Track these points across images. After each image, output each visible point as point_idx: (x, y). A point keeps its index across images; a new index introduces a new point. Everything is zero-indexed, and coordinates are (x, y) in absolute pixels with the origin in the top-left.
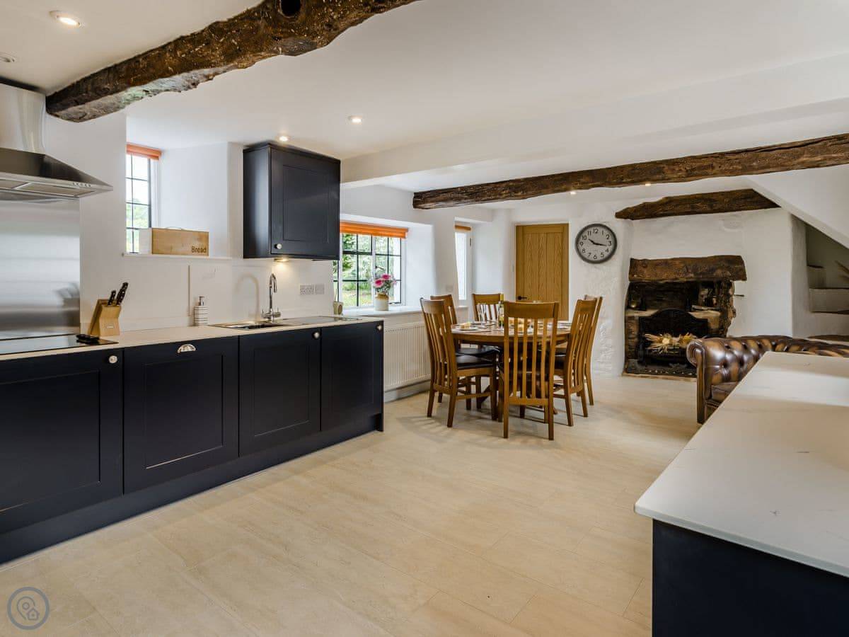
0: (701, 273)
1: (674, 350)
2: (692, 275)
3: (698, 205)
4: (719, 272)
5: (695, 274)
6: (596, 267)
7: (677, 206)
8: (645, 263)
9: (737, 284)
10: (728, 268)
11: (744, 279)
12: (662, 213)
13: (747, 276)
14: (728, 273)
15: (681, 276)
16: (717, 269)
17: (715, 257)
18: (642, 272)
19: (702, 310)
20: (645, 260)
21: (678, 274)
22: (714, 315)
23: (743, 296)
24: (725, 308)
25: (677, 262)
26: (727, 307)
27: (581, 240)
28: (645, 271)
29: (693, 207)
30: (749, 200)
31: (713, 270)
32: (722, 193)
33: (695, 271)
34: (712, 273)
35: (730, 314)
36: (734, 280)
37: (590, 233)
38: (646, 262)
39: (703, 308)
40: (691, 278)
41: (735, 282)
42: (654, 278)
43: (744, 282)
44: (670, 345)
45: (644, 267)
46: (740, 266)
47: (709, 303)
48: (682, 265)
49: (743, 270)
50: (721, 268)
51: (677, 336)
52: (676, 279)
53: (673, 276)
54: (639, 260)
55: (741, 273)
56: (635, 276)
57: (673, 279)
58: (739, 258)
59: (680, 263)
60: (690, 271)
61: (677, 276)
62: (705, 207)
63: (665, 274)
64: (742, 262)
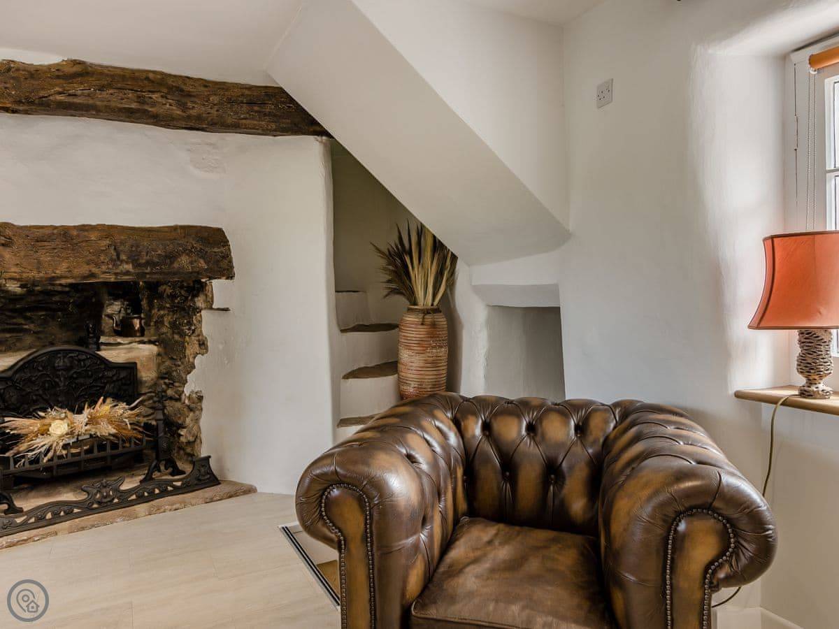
0: (148, 263)
1: (78, 443)
2: (129, 267)
3: (154, 96)
4: (184, 260)
5: (137, 265)
7: (102, 88)
8: (4, 233)
9: (218, 286)
10: (202, 254)
13: (235, 270)
14: (203, 264)
15: (104, 268)
16: (179, 254)
17: (175, 228)
19: (119, 344)
21: (97, 265)
22: (147, 353)
23: (226, 310)
24: (177, 337)
25: (93, 236)
26: (182, 335)
28: (7, 255)
29: (141, 100)
30: (256, 108)
31: (171, 257)
32: (205, 83)
33: (134, 260)
34: (172, 263)
35: (192, 348)
36: (210, 278)
38: (9, 233)
39: (119, 340)
40: (127, 273)
41: (215, 282)
43: (229, 281)
44: (71, 433)
45: (5, 245)
46: (222, 249)
47: (125, 329)
48: (108, 242)
49: (227, 256)
50: (189, 252)
51: (80, 412)
52: (93, 275)
53: (84, 269)
55: (224, 264)
57: (85, 278)
58: (220, 232)
59: (101, 239)
60: (123, 257)
61: (95, 270)
62: (169, 107)
63: (65, 265)
64: (225, 242)
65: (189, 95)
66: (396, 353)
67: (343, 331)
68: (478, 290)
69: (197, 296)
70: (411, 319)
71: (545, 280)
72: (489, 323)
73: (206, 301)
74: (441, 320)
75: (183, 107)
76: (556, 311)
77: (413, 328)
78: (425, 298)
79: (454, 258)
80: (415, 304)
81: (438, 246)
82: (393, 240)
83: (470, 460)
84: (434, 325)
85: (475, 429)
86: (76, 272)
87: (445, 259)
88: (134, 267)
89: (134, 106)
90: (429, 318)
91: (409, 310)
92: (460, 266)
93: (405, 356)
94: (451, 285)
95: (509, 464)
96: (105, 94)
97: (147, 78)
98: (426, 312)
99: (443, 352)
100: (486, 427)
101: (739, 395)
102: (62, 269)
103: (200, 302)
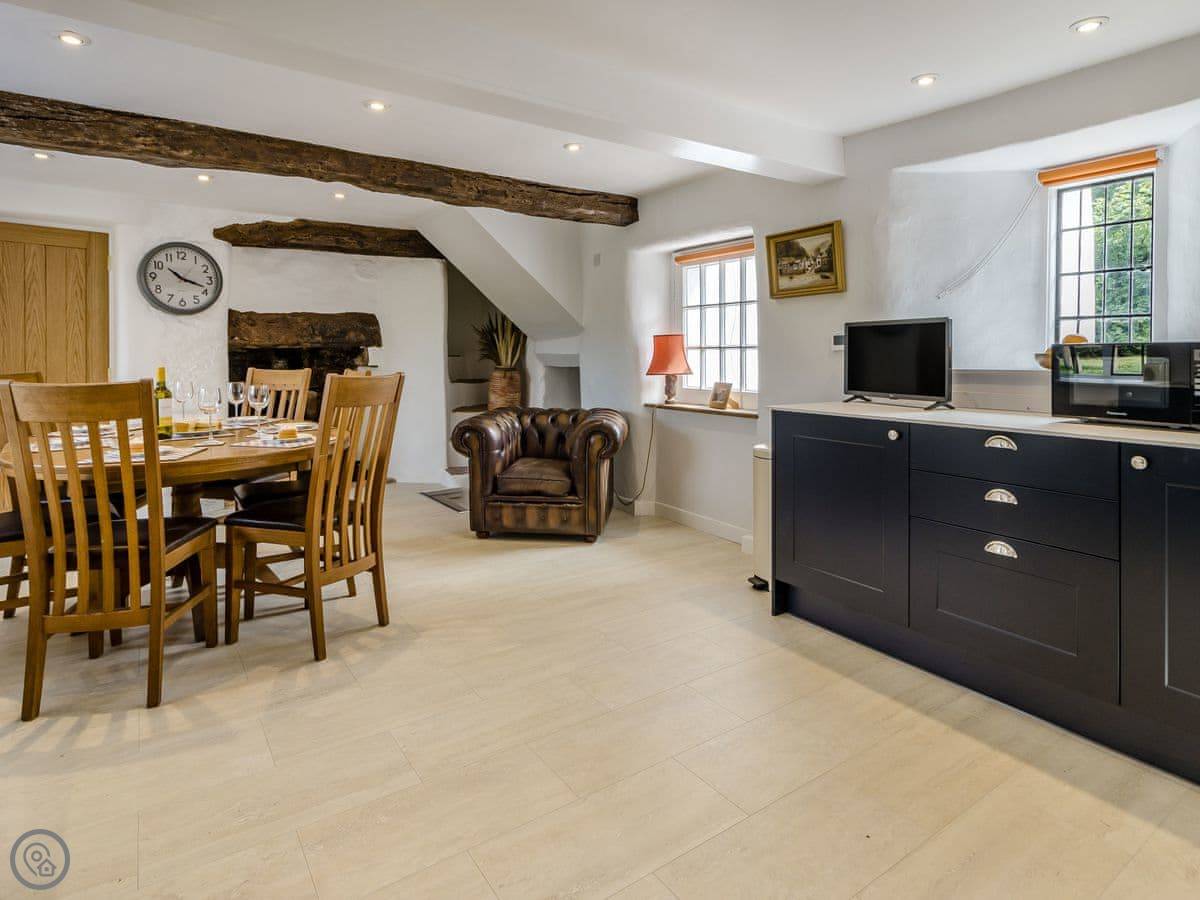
0: (330, 337)
2: (320, 339)
3: (345, 239)
4: (352, 335)
6: (180, 322)
7: (316, 235)
8: (251, 318)
9: (372, 351)
10: (363, 331)
11: (379, 345)
12: (293, 241)
13: (383, 341)
14: (363, 337)
15: (305, 339)
16: (349, 331)
17: (347, 314)
18: (248, 333)
20: (252, 313)
21: (301, 337)
23: (378, 366)
25: (299, 319)
27: (151, 269)
28: (253, 331)
29: (337, 241)
30: (404, 243)
31: (344, 333)
33: (322, 334)
34: (344, 337)
36: (367, 346)
37: (169, 258)
38: (254, 318)
40: (319, 342)
41: (369, 349)
42: (267, 343)
43: (378, 348)
45: (252, 325)
46: (375, 328)
48: (306, 324)
49: (377, 332)
50: (355, 329)
53: (295, 340)
54: (242, 314)
55: (376, 337)
56: (236, 338)
57: (295, 344)
58: (373, 317)
59: (304, 321)
60: (316, 332)
61: (300, 340)
62: (354, 244)
63: (283, 337)
64: (377, 323)
65: (364, 237)
66: (487, 398)
67: (453, 382)
68: (541, 357)
69: (356, 357)
70: (497, 374)
71: (572, 351)
72: (546, 377)
73: (363, 360)
74: (517, 375)
75: (362, 244)
76: (577, 369)
77: (498, 381)
78: (506, 360)
79: (525, 337)
80: (500, 364)
81: (515, 329)
82: (486, 322)
83: (524, 434)
84: (511, 378)
85: (527, 420)
86: (290, 341)
87: (520, 339)
88: (323, 338)
89: (334, 244)
90: (508, 374)
91: (496, 369)
92: (530, 344)
93: (493, 398)
94: (523, 352)
95: (542, 435)
96: (317, 239)
97: (341, 229)
98: (506, 370)
99: (518, 396)
100: (533, 421)
101: (646, 405)
102: (282, 339)
103: (358, 361)
